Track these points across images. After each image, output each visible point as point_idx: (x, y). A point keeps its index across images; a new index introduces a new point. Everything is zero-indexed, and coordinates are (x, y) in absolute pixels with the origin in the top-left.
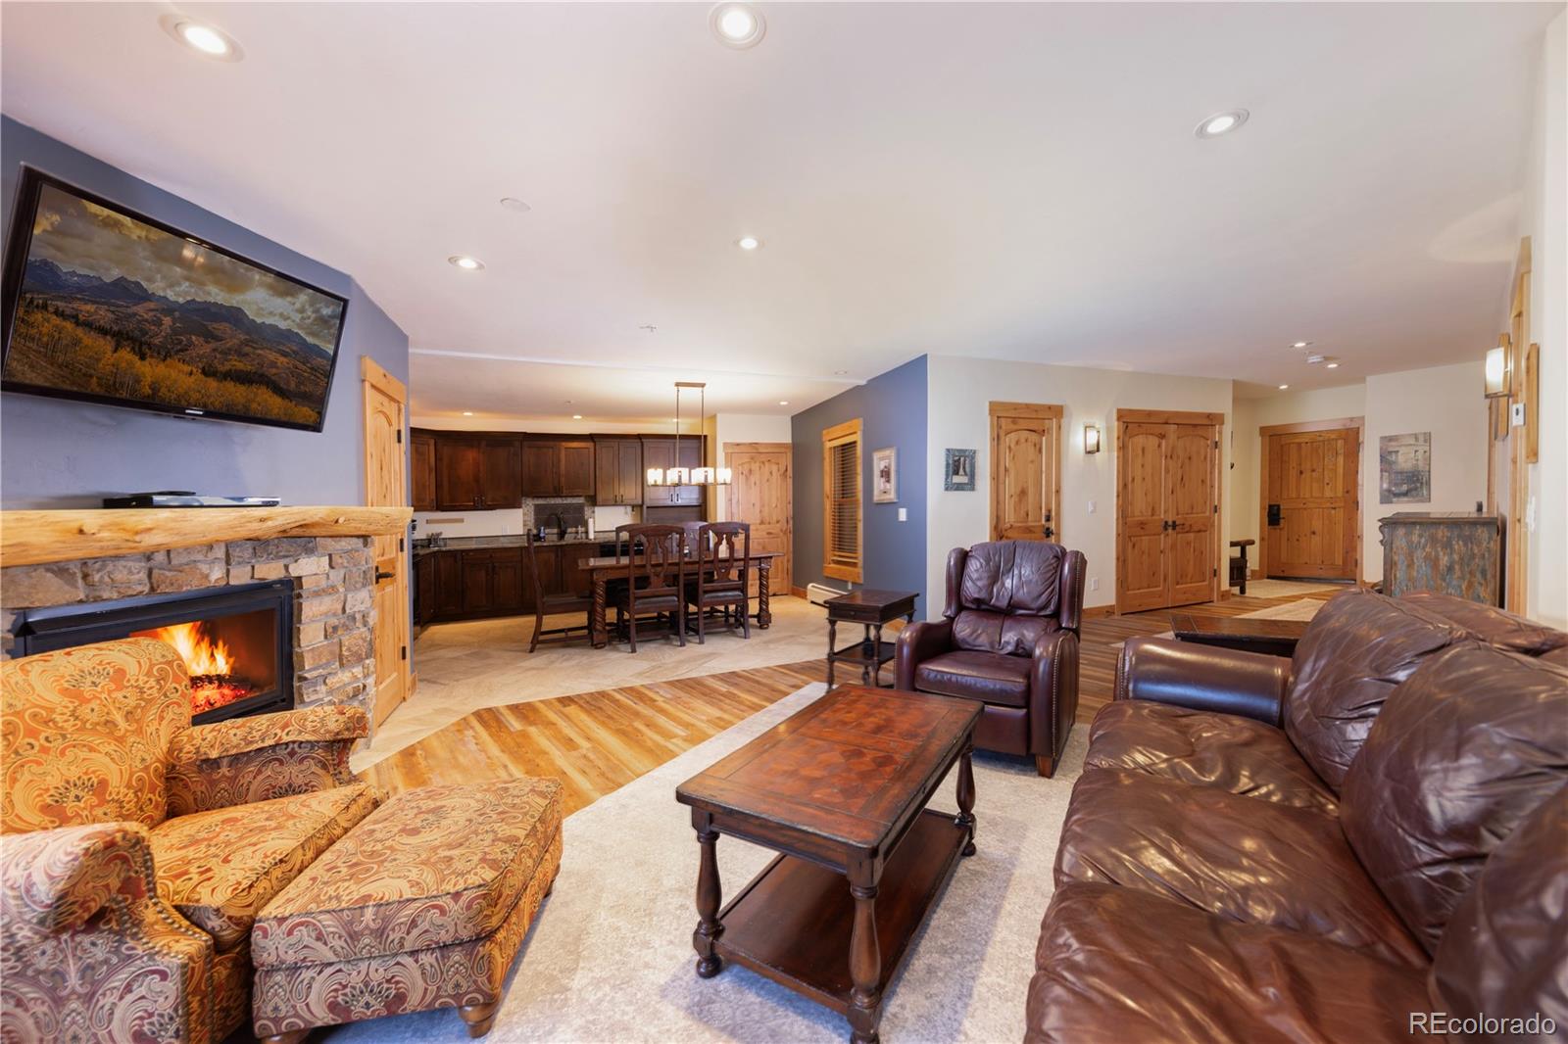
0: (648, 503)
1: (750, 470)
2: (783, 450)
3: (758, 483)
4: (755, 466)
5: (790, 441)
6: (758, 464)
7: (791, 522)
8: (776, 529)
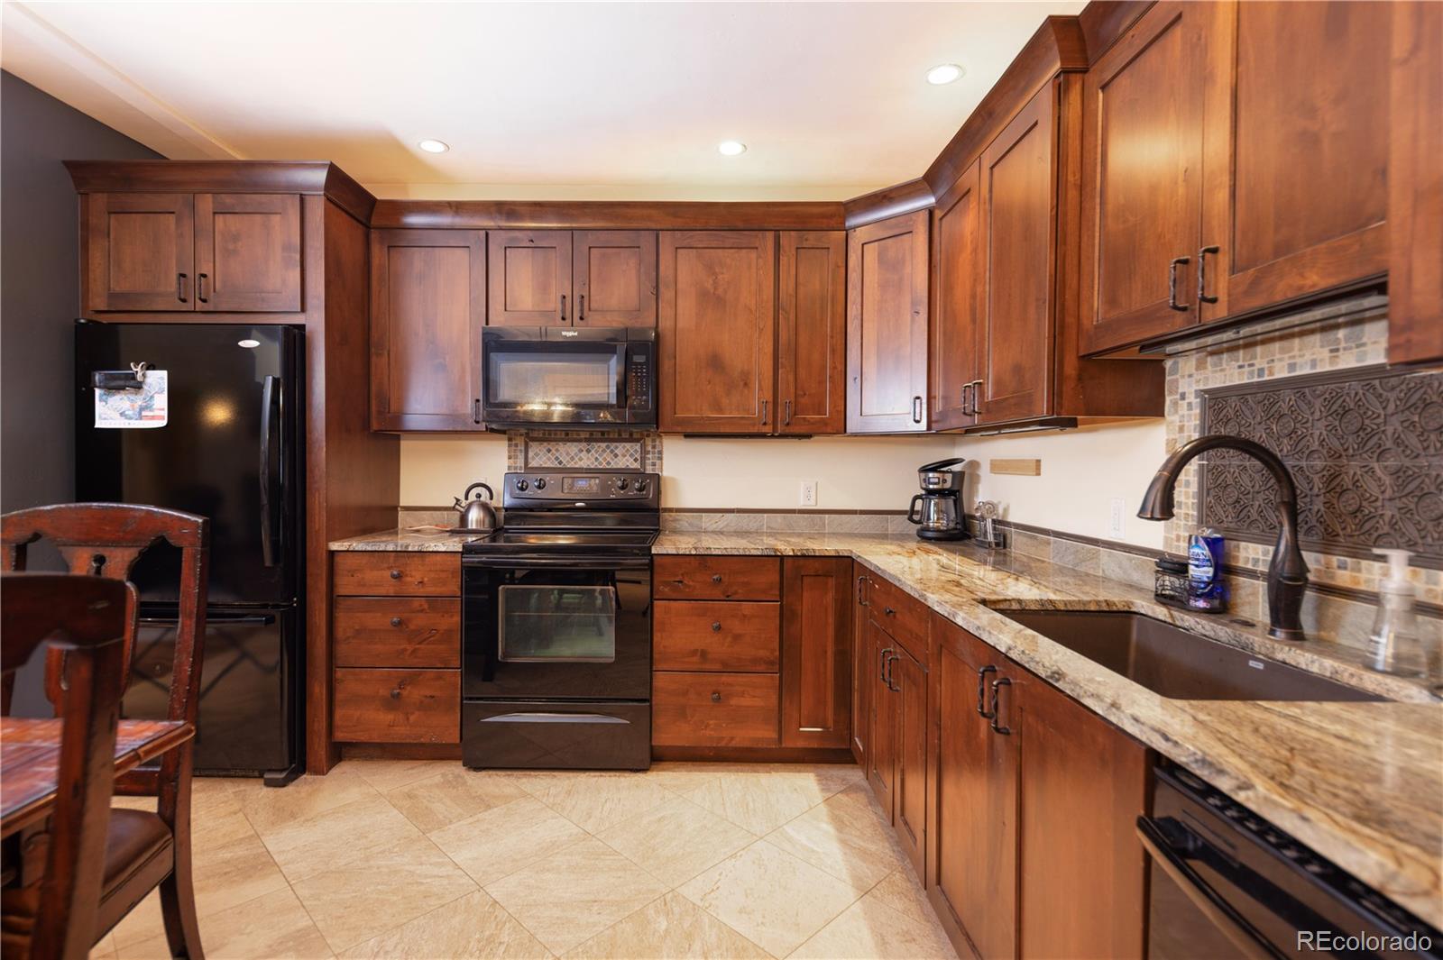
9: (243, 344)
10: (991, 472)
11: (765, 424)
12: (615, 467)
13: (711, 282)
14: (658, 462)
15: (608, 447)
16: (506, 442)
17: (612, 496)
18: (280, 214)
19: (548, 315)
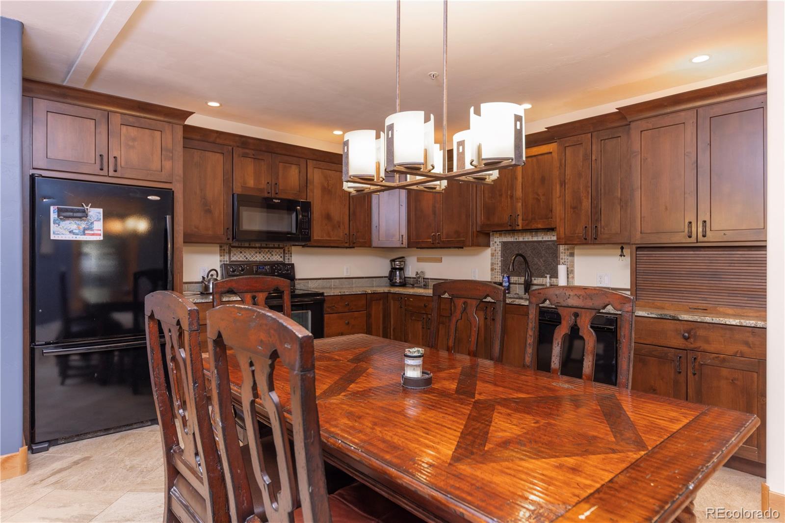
10: (418, 262)
11: (346, 243)
12: (272, 260)
13: (326, 183)
14: (290, 258)
15: (269, 251)
16: (219, 248)
17: (276, 274)
18: (161, 131)
19: (261, 190)
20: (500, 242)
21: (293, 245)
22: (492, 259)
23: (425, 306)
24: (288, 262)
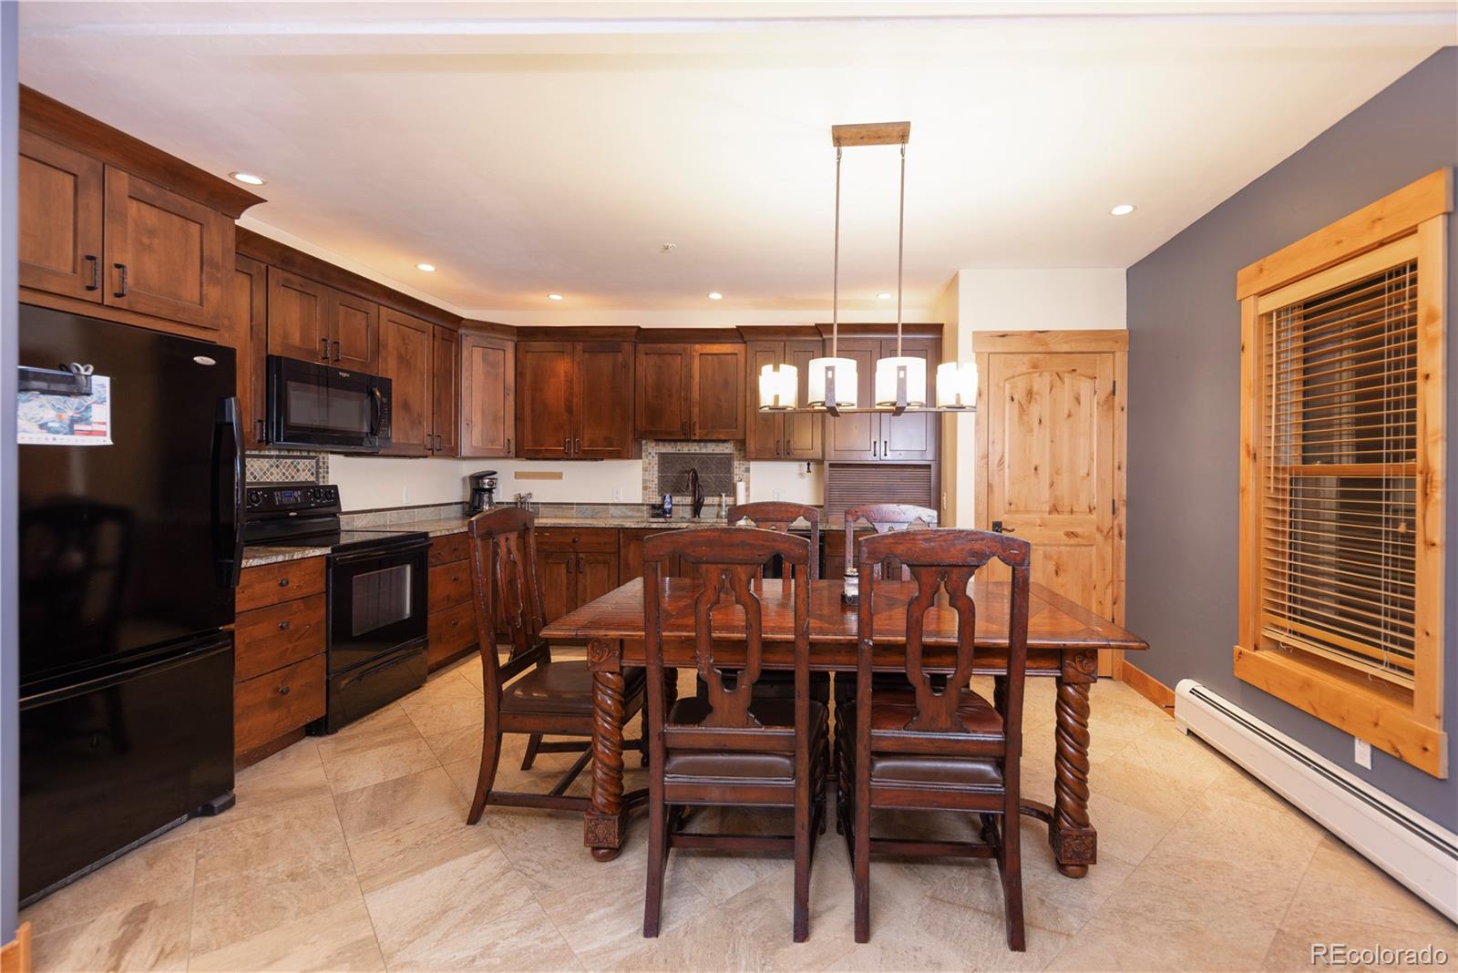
0: (832, 456)
1: (1030, 393)
2: (1105, 346)
3: (1046, 421)
4: (1041, 383)
5: (1125, 328)
6: (1046, 378)
7: (1123, 511)
8: (1086, 524)
9: (198, 359)
10: (515, 478)
11: (428, 449)
12: (298, 480)
13: (404, 349)
14: (330, 475)
15: (292, 463)
17: (313, 505)
18: (201, 224)
19: (313, 353)
20: (656, 453)
21: (332, 453)
22: (644, 475)
23: (574, 541)
24: (324, 482)
